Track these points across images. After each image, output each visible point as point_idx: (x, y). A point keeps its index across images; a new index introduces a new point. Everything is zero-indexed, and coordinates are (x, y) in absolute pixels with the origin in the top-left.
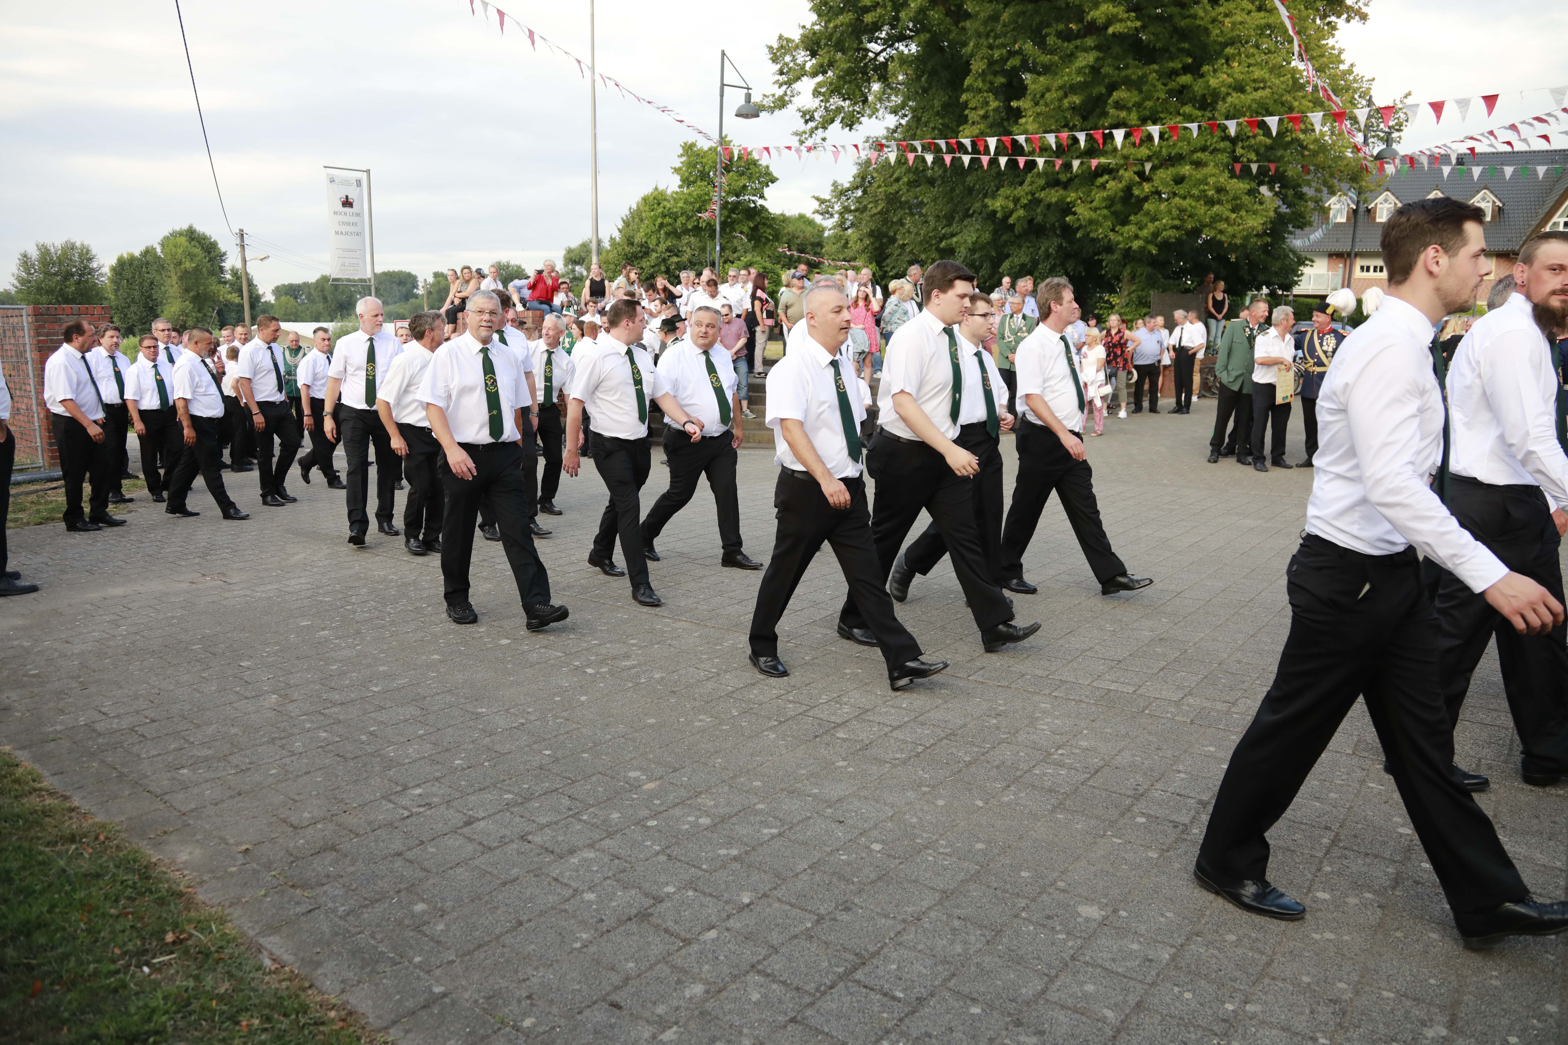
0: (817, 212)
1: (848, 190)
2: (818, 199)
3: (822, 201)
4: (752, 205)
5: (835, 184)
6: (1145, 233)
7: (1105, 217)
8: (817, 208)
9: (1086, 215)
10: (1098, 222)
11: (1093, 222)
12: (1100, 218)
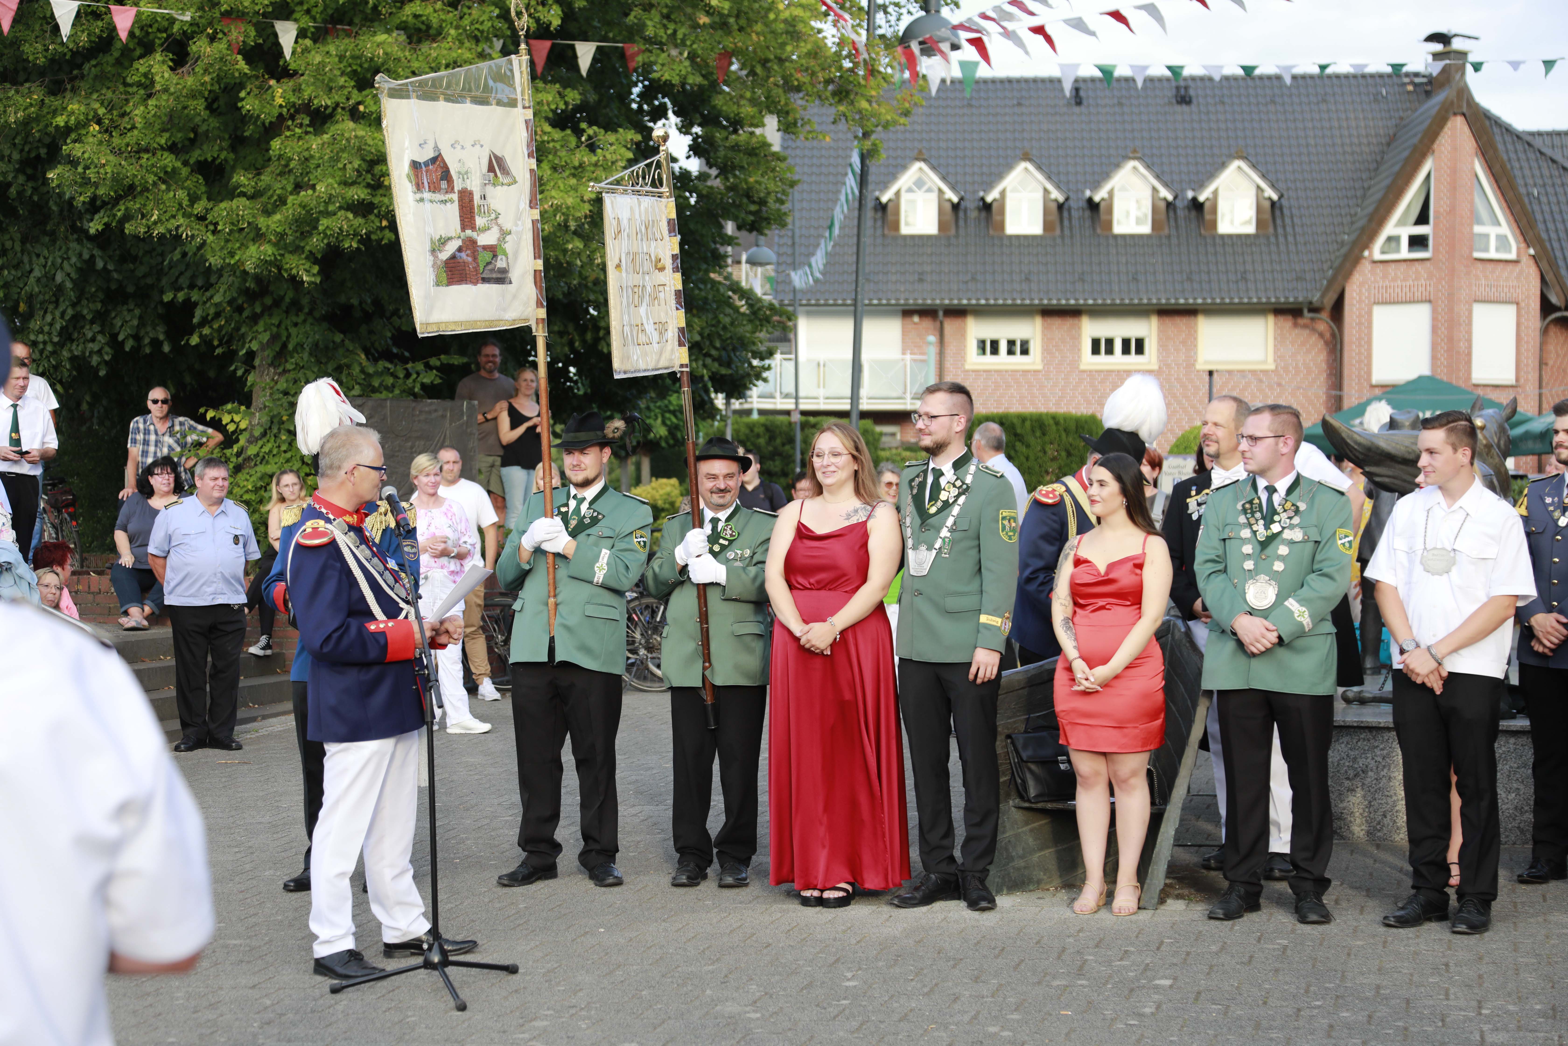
6: (274, 222)
7: (168, 177)
9: (109, 169)
10: (147, 190)
11: (131, 188)
12: (151, 178)
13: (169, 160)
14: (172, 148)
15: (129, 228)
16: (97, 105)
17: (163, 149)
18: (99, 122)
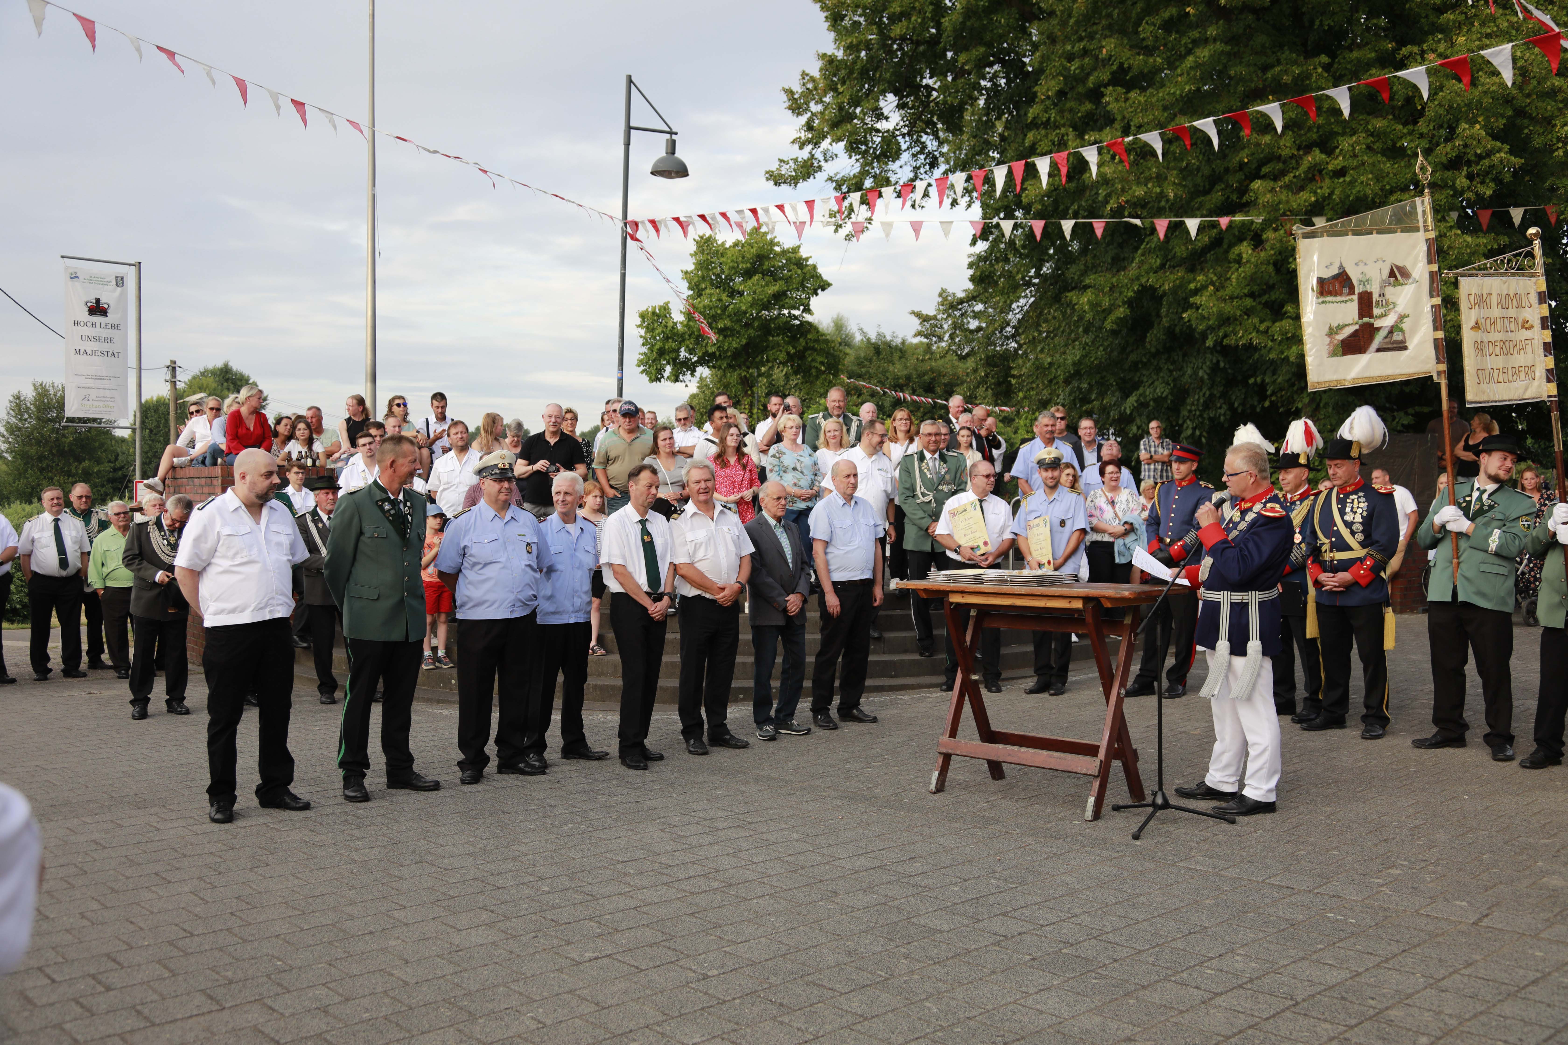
0: (919, 334)
1: (961, 301)
2: (918, 315)
3: (925, 319)
4: (797, 322)
5: (943, 293)
7: (1248, 311)
8: (920, 328)
9: (1215, 309)
10: (1236, 319)
11: (1228, 319)
12: (1238, 313)
13: (1249, 302)
14: (1252, 295)
15: (1225, 342)
16: (1211, 276)
17: (1246, 295)
18: (1212, 283)
